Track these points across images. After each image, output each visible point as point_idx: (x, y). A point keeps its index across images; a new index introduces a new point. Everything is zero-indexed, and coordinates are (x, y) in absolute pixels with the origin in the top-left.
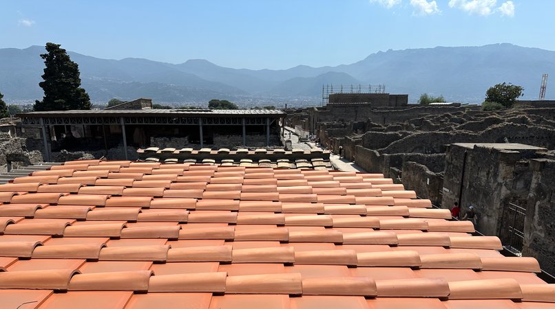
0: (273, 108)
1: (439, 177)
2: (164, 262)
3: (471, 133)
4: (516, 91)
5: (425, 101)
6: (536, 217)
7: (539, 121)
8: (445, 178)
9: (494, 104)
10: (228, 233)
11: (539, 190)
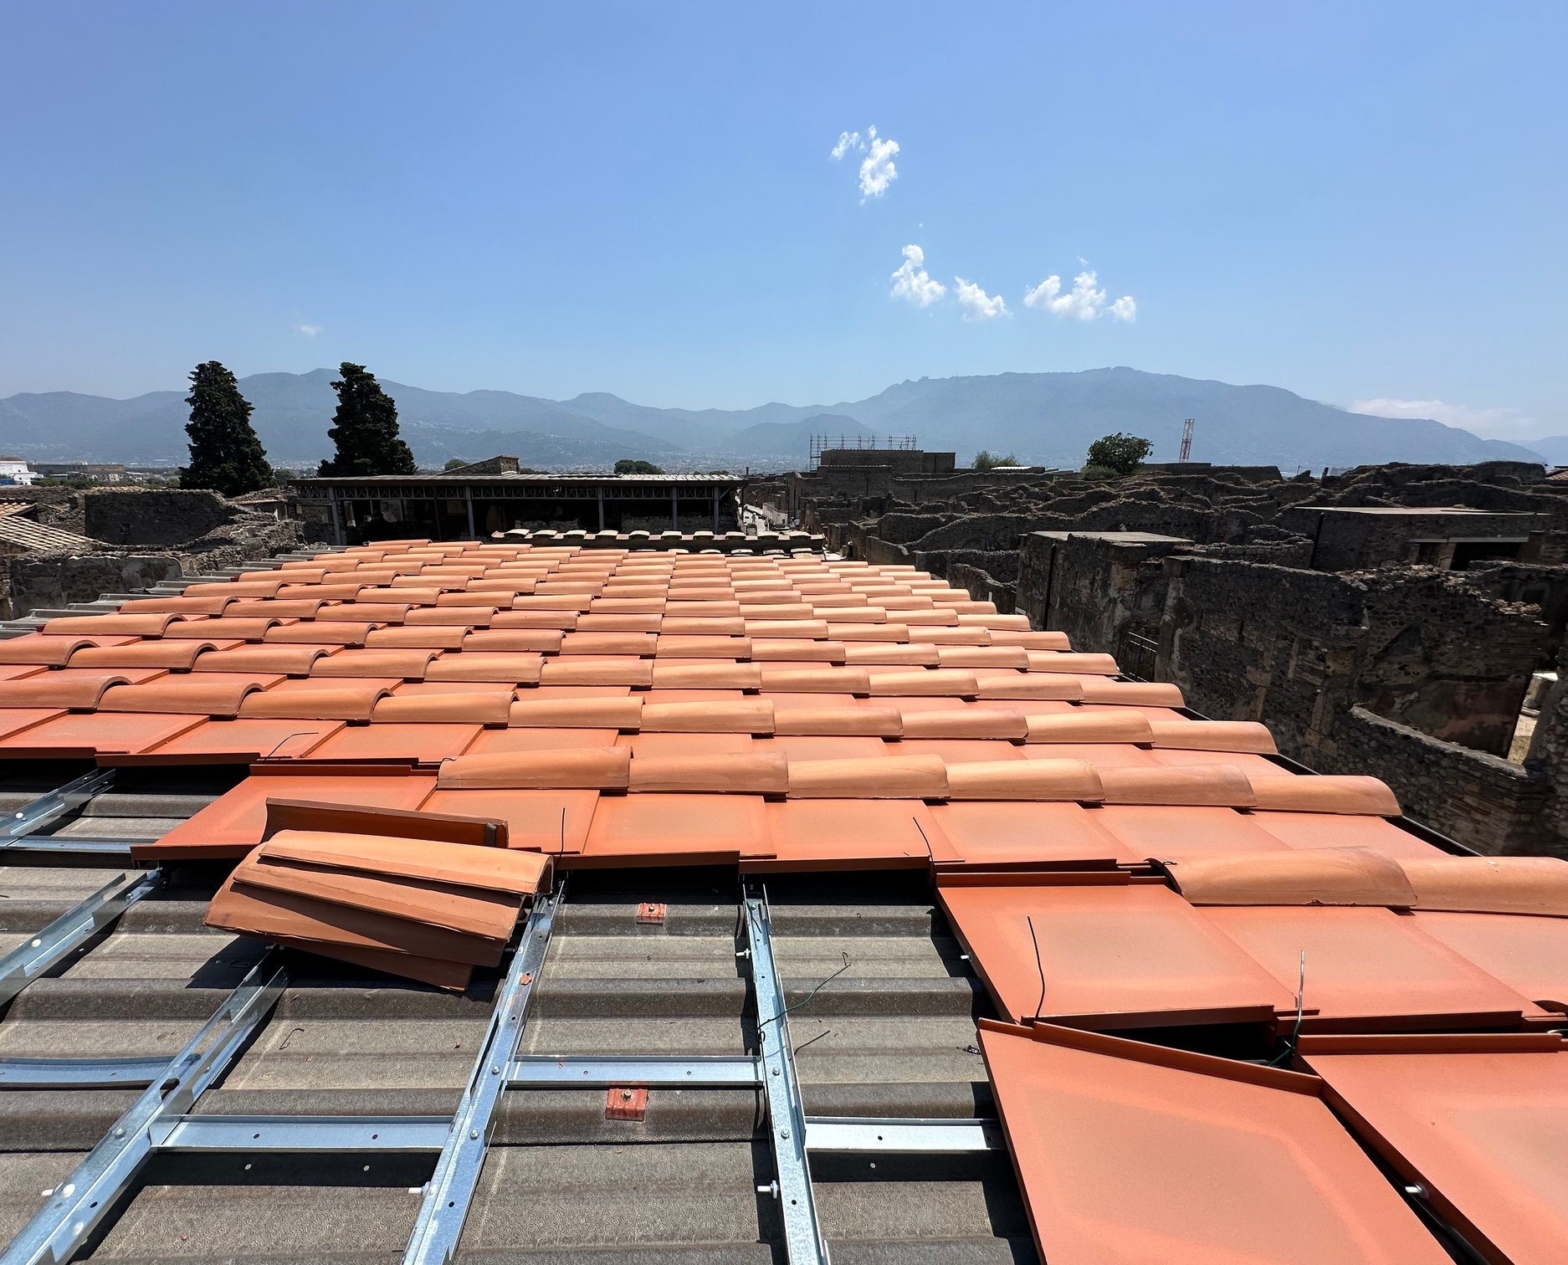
0: (725, 473)
1: (1008, 590)
2: (535, 685)
3: (1064, 517)
4: (1141, 447)
5: (984, 464)
6: (1176, 656)
7: (1179, 497)
8: (1019, 593)
9: (1101, 469)
10: (646, 644)
11: (1180, 609)
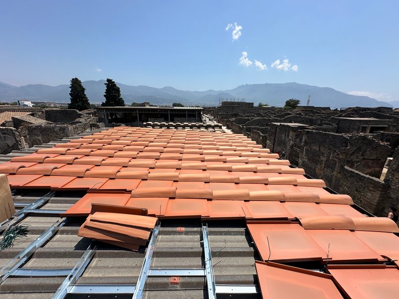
0: (199, 107)
1: (265, 136)
2: (154, 168)
3: (279, 119)
4: (298, 102)
5: (260, 105)
6: (304, 153)
7: (306, 114)
8: (268, 137)
9: (288, 107)
10: (180, 157)
11: (306, 142)
